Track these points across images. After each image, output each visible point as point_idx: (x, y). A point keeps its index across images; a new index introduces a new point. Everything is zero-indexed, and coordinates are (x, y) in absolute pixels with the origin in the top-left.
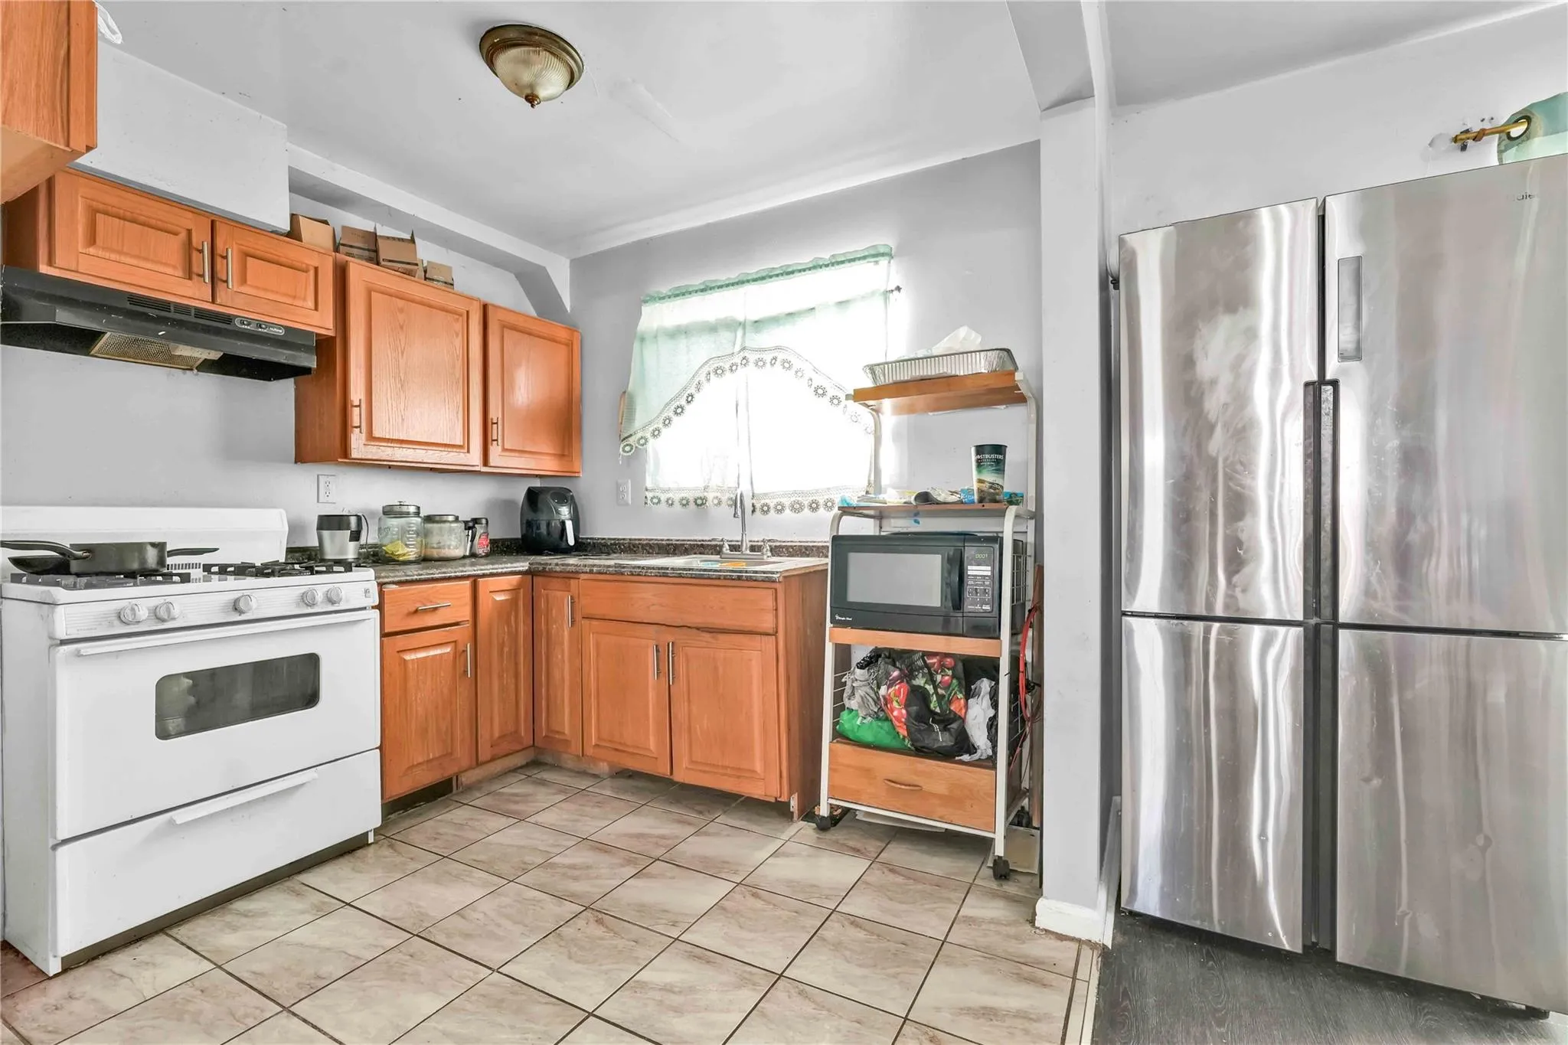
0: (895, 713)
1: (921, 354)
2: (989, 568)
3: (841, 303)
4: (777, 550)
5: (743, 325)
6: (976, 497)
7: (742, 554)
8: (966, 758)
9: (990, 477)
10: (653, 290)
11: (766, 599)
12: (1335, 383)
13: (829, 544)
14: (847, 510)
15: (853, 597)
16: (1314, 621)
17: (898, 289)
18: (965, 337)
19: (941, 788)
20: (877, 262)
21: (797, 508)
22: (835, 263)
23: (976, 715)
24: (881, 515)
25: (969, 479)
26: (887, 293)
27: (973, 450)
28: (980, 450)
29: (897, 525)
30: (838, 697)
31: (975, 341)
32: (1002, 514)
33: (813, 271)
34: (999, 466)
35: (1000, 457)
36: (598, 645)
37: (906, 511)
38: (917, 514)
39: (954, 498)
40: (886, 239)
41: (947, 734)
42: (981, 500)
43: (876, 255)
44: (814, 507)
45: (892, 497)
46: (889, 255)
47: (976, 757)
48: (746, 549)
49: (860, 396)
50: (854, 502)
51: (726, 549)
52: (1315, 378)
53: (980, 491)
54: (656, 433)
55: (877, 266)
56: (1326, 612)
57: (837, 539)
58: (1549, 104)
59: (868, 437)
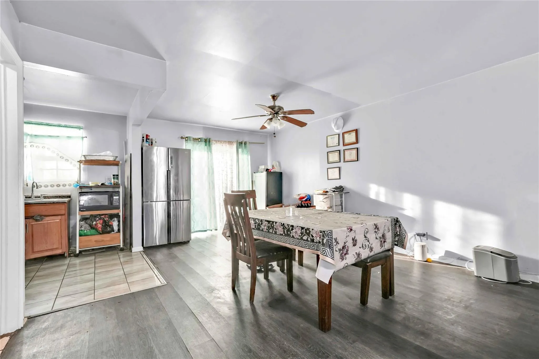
0: (99, 226)
2: (118, 197)
3: (68, 137)
5: (30, 135)
6: (113, 184)
7: (32, 198)
8: (113, 233)
9: (116, 180)
11: (62, 207)
12: (170, 171)
16: (168, 201)
17: (86, 137)
19: (108, 239)
20: (80, 130)
22: (66, 126)
23: (115, 224)
26: (83, 138)
27: (112, 175)
28: (114, 175)
32: (120, 187)
33: (58, 127)
34: (118, 178)
35: (118, 177)
38: (100, 187)
39: (109, 184)
40: (81, 125)
41: (110, 228)
43: (79, 128)
44: (58, 186)
46: (83, 129)
47: (114, 232)
48: (33, 197)
52: (168, 170)
53: (114, 183)
55: (80, 131)
56: (169, 199)
58: (190, 137)
59: (78, 171)
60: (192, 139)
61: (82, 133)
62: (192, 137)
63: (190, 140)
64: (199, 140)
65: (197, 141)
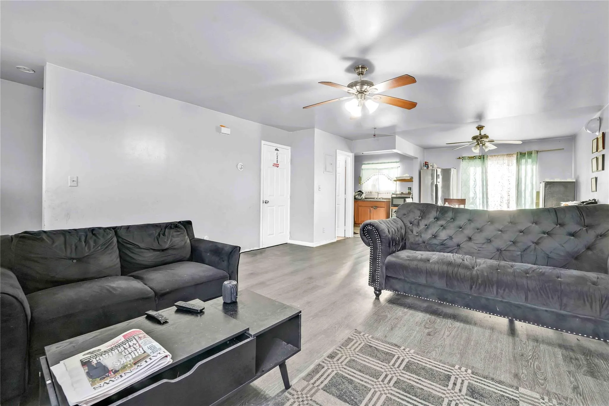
1: (402, 176)
3: (392, 168)
4: (382, 199)
5: (378, 169)
9: (409, 191)
10: (364, 163)
11: (384, 203)
12: (437, 185)
13: (391, 198)
14: (393, 194)
15: (394, 203)
17: (399, 167)
18: (407, 175)
21: (385, 193)
24: (397, 195)
25: (407, 191)
28: (408, 188)
29: (398, 196)
30: (392, 215)
31: (408, 176)
32: (410, 195)
33: (388, 163)
36: (361, 209)
37: (400, 194)
38: (401, 194)
39: (405, 193)
40: (398, 160)
42: (408, 193)
44: (388, 193)
45: (398, 193)
46: (398, 162)
49: (395, 181)
50: (394, 193)
51: (375, 198)
54: (364, 183)
57: (392, 197)
58: (465, 157)
59: (395, 185)
60: (467, 158)
61: (398, 164)
62: (466, 156)
63: (465, 159)
64: (475, 158)
65: (473, 158)
